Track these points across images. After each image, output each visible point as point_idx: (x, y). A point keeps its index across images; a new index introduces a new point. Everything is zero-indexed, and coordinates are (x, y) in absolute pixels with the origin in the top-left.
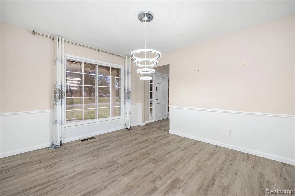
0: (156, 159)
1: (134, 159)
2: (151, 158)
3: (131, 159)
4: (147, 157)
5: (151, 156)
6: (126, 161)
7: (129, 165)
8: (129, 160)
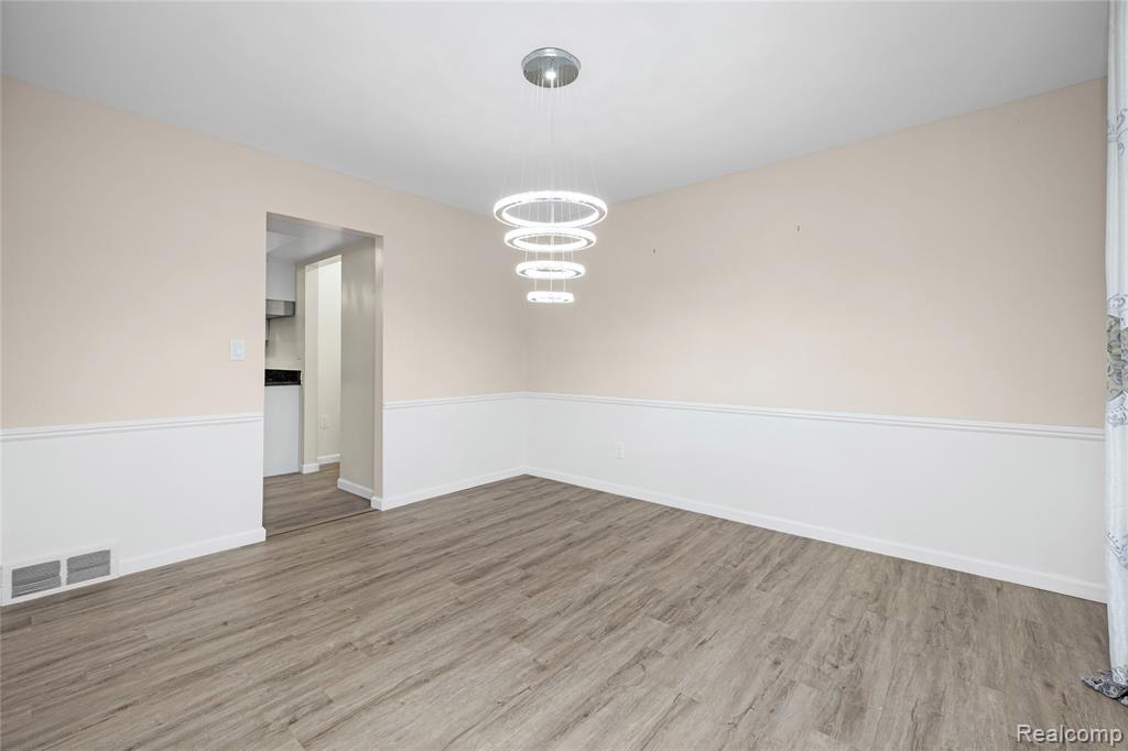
0: (507, 640)
1: (602, 638)
2: (527, 642)
3: (613, 636)
4: (546, 649)
5: (526, 652)
6: (630, 625)
7: (610, 612)
8: (621, 632)
